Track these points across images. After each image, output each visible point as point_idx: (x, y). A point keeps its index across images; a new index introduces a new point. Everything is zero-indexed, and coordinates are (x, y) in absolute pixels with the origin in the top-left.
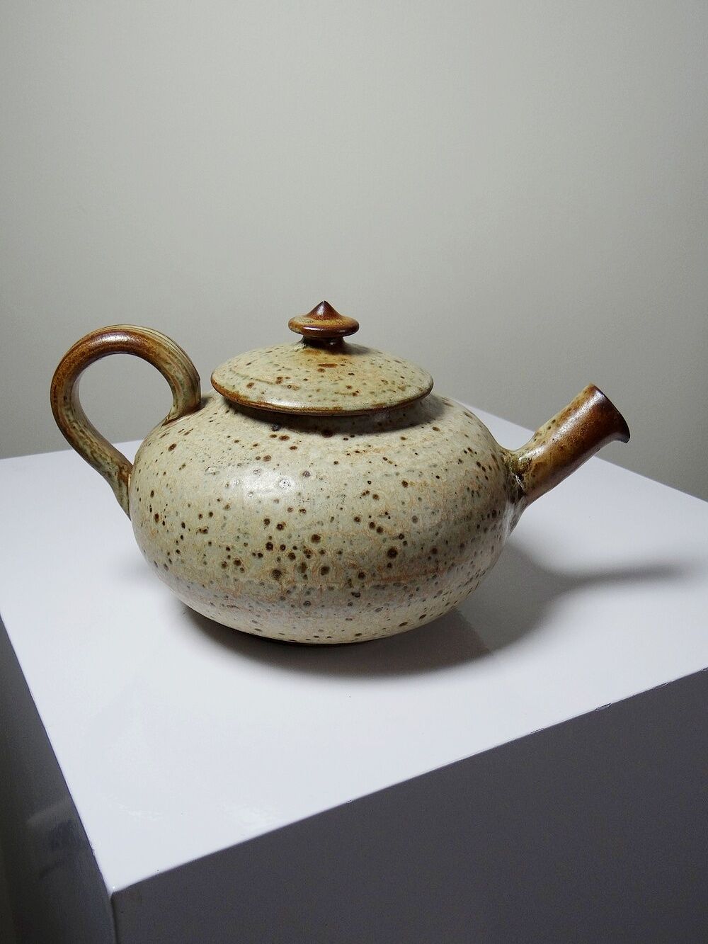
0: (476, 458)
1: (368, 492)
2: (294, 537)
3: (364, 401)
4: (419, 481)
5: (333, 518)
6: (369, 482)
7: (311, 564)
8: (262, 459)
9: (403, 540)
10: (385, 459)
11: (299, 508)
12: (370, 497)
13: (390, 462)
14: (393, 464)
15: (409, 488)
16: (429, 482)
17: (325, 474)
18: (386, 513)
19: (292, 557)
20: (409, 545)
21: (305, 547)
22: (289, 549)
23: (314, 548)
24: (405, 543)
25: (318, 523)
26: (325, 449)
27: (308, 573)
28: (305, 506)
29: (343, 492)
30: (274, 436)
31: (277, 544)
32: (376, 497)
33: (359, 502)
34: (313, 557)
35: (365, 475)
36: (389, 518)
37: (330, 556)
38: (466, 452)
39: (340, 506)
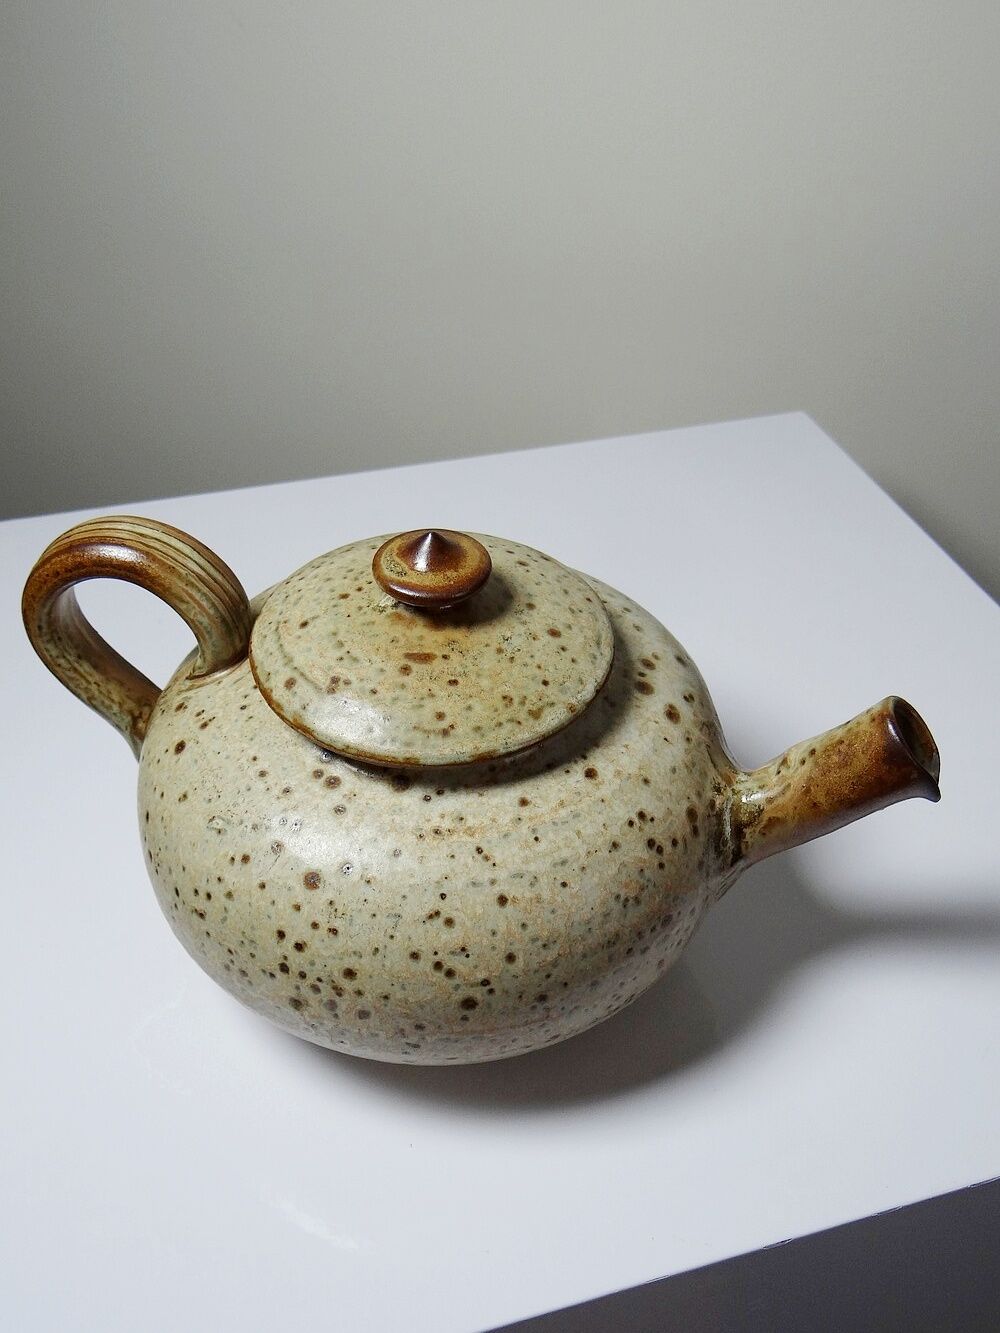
0: (650, 830)
1: (437, 913)
2: (318, 966)
3: (458, 749)
4: (528, 895)
5: (377, 950)
6: (443, 896)
7: (343, 1004)
9: (488, 987)
10: (479, 850)
11: (328, 926)
12: (439, 922)
13: (487, 858)
14: (491, 862)
15: (509, 907)
16: (546, 895)
17: (375, 874)
18: (463, 949)
19: (316, 989)
20: (498, 992)
21: (333, 981)
22: (311, 979)
23: (348, 985)
24: (491, 991)
25: (355, 953)
26: (386, 818)
27: (338, 1012)
28: (337, 924)
29: (397, 911)
30: (318, 774)
31: (294, 968)
32: (449, 922)
33: (421, 929)
34: (346, 996)
35: (438, 882)
36: (468, 956)
37: (370, 999)
38: (631, 823)
39: (390, 932)
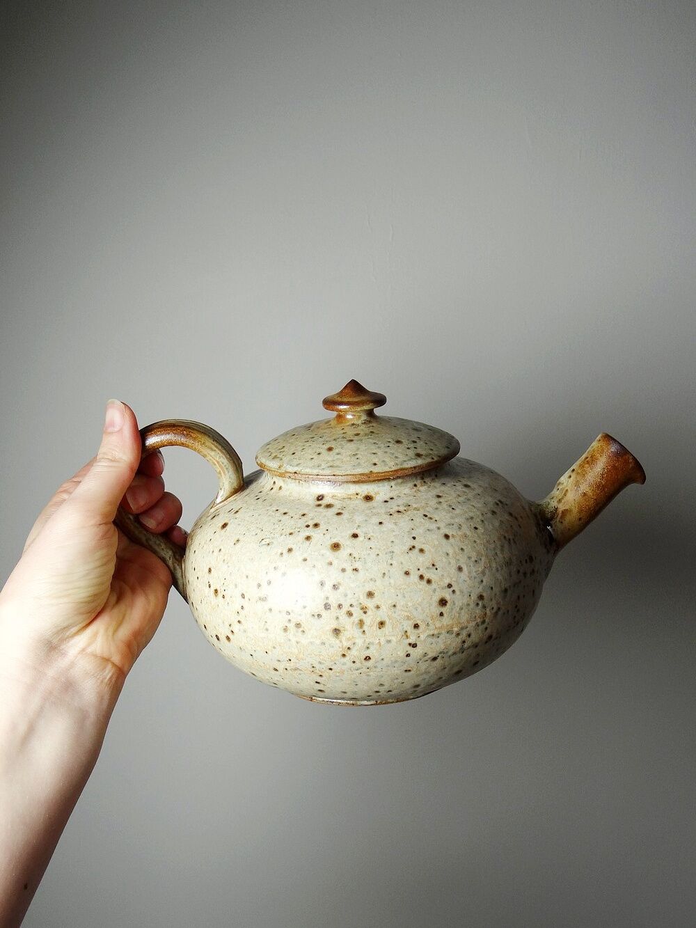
0: (508, 509)
1: (414, 547)
2: (350, 596)
4: (460, 533)
5: (384, 574)
6: (414, 538)
7: (368, 620)
8: (311, 526)
9: (452, 589)
10: (426, 516)
11: (352, 568)
12: (416, 551)
13: (431, 518)
14: (434, 520)
15: (451, 540)
16: (468, 533)
17: (372, 534)
18: (433, 565)
19: (350, 614)
20: (458, 592)
21: (361, 604)
22: (346, 608)
23: (370, 604)
24: (454, 591)
25: (371, 579)
26: (368, 512)
27: (365, 628)
28: (357, 565)
29: (391, 549)
30: (319, 505)
31: (334, 605)
32: (421, 551)
33: (407, 557)
34: (369, 613)
35: (409, 532)
36: (437, 569)
37: (385, 610)
38: (498, 504)
39: (390, 562)
